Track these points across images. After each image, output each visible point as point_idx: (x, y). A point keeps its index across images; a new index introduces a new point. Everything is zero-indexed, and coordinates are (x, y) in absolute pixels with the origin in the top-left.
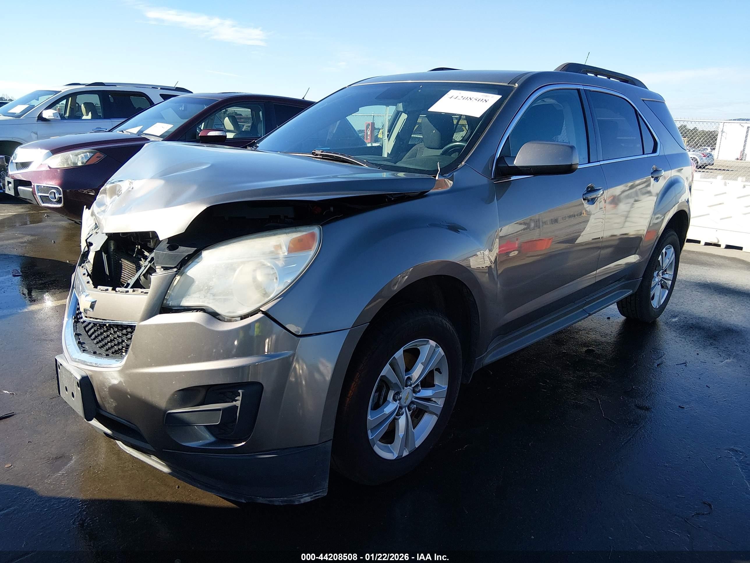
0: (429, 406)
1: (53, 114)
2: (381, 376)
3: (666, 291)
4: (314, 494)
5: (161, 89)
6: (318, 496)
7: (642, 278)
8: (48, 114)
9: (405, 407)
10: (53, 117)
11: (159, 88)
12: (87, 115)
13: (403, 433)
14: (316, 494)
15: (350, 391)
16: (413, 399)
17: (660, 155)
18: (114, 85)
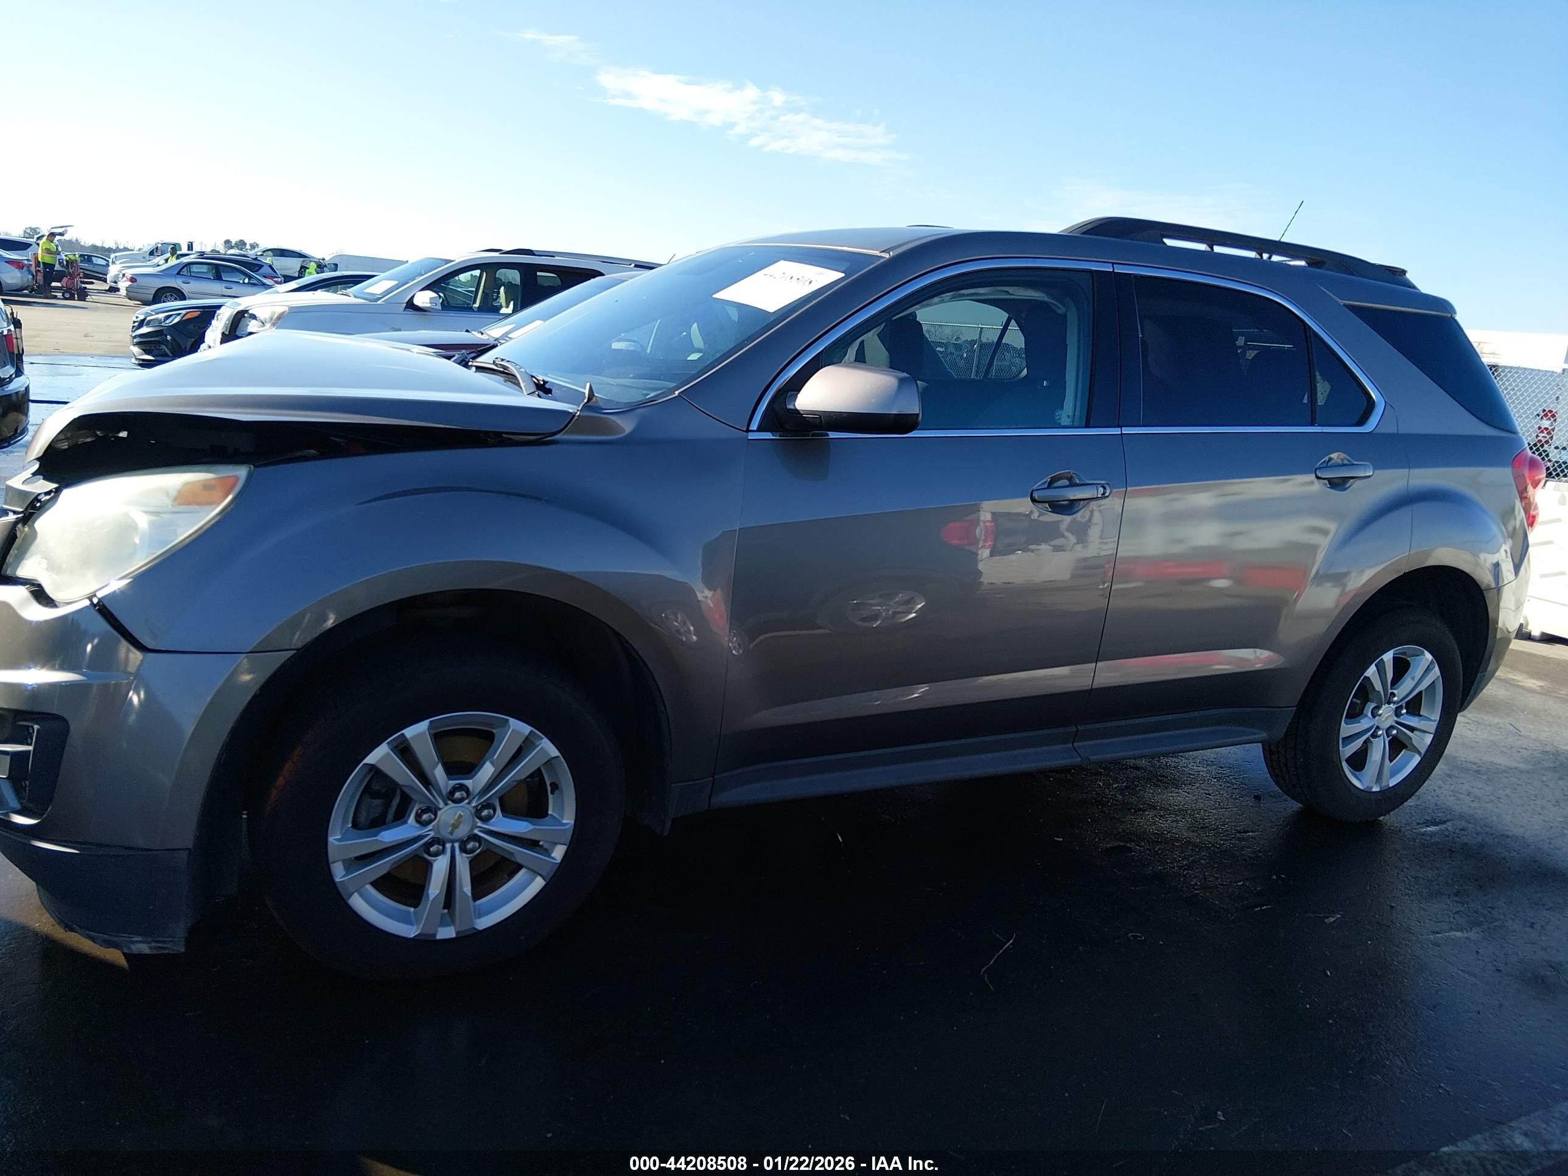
0: (515, 852)
1: (431, 299)
2: (365, 764)
3: (1413, 756)
4: (155, 941)
5: (636, 266)
6: (166, 948)
7: (1295, 708)
8: (424, 299)
9: (453, 842)
10: (429, 305)
11: (633, 265)
12: (507, 307)
13: (438, 892)
14: (158, 942)
15: (281, 778)
16: (476, 831)
17: (1375, 431)
18: (551, 255)
